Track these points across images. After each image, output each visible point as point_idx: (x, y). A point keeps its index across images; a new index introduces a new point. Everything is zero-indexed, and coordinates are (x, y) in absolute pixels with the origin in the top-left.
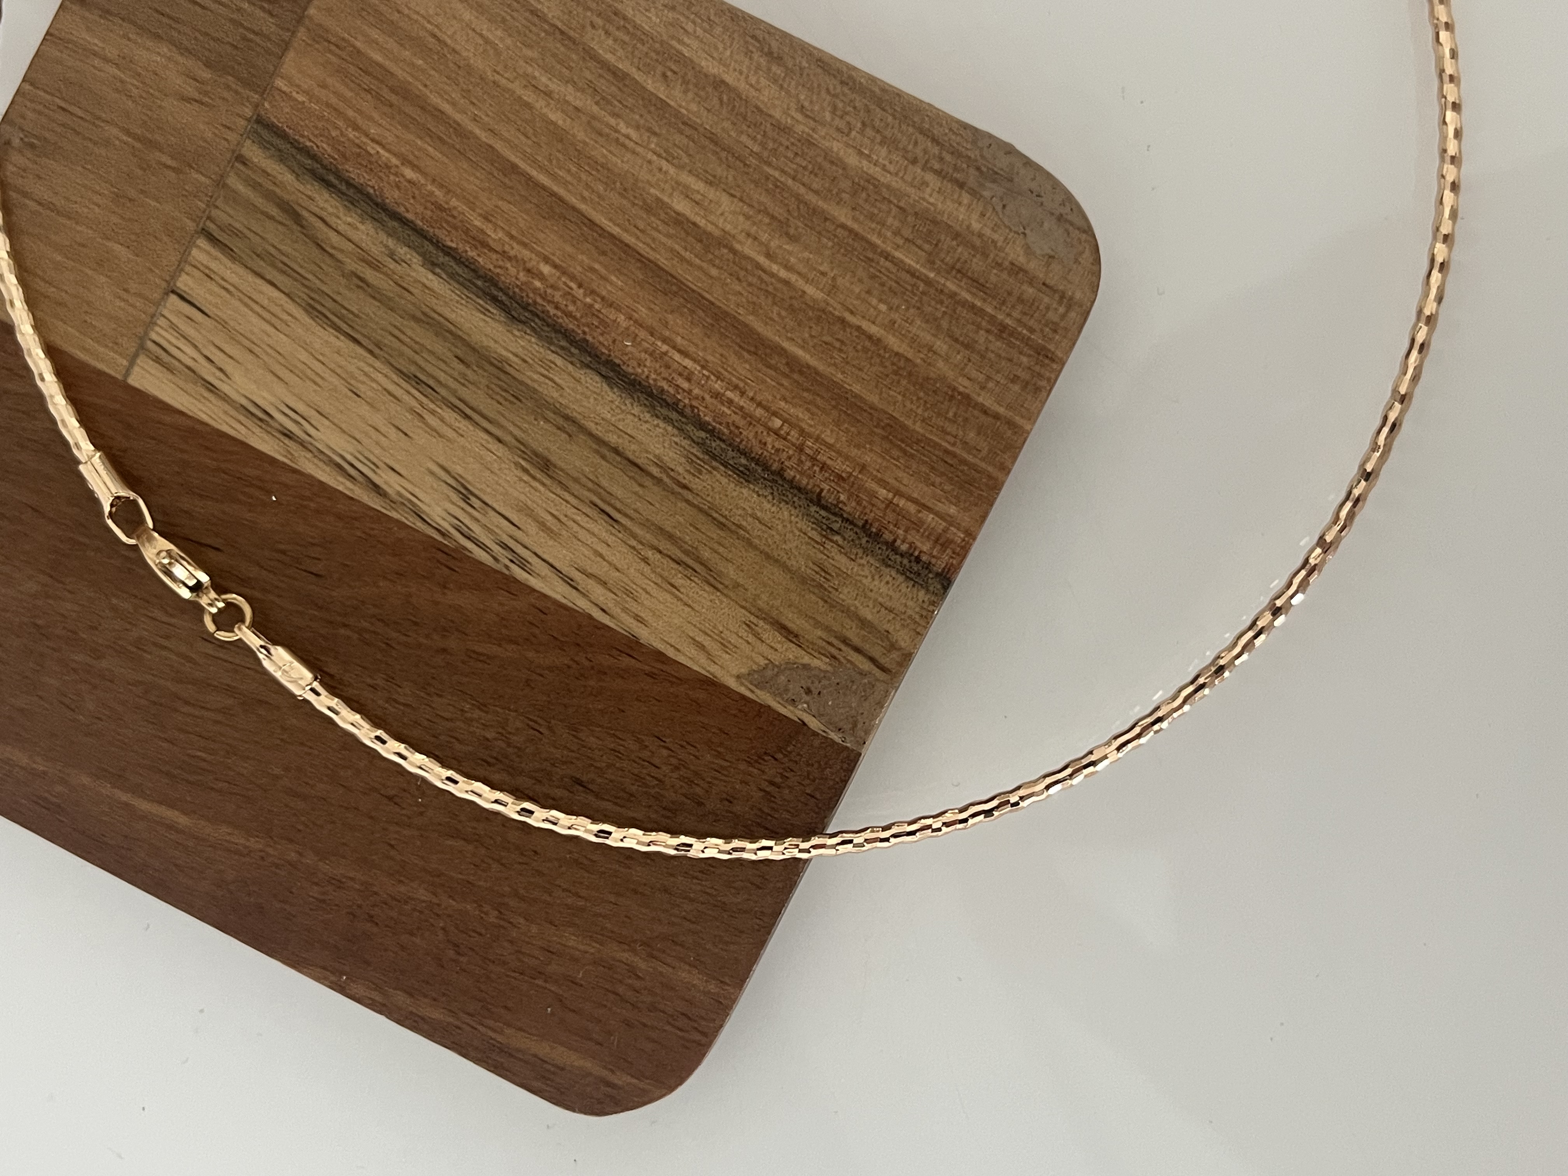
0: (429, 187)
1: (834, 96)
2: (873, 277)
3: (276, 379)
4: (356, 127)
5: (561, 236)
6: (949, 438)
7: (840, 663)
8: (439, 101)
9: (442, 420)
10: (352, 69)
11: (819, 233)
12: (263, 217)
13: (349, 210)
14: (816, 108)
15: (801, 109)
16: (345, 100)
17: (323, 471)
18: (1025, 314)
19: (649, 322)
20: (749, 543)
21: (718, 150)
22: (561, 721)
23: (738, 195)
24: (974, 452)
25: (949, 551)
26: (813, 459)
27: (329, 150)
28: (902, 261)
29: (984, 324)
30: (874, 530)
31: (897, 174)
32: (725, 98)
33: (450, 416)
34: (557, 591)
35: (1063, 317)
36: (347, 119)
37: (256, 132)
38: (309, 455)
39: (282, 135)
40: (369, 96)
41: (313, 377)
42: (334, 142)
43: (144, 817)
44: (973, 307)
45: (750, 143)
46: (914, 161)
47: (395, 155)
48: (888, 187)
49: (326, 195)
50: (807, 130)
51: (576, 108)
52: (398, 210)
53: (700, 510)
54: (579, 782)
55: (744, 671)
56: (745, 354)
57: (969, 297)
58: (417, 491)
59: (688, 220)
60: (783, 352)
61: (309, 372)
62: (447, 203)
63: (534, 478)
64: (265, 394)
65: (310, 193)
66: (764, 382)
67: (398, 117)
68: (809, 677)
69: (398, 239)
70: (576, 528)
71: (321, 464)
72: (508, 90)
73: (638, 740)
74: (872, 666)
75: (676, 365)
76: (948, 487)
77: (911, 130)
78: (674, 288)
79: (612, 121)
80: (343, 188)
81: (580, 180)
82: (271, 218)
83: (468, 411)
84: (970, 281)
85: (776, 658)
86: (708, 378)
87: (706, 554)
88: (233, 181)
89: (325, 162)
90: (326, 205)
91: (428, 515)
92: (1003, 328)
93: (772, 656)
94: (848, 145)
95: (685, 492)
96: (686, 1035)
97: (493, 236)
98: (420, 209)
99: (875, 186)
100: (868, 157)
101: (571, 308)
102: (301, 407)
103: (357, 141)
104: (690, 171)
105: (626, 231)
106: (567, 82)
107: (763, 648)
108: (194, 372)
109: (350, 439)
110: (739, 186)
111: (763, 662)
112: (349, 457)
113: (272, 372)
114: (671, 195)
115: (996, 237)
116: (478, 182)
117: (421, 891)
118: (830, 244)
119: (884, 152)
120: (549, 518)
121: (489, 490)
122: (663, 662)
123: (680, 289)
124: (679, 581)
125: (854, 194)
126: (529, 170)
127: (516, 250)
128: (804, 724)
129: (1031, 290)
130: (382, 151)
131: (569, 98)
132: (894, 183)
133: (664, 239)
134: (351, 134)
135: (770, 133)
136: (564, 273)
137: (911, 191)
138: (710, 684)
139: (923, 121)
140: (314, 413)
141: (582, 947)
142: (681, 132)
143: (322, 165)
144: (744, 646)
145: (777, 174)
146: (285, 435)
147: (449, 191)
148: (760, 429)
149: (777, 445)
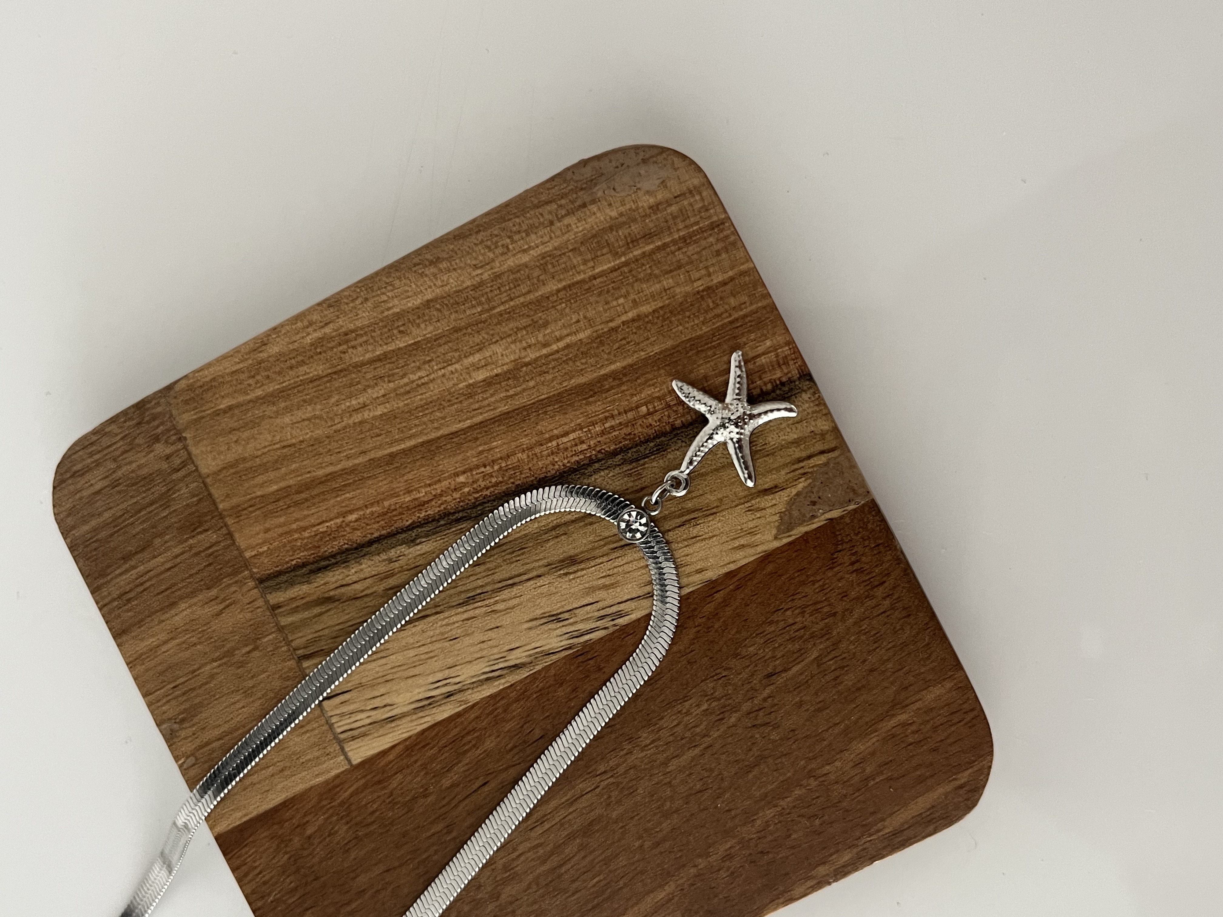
0: (368, 511)
1: (481, 243)
2: (600, 294)
3: (414, 679)
4: (305, 529)
5: (449, 456)
6: (724, 316)
7: (811, 473)
8: (323, 471)
9: (504, 601)
10: (270, 507)
11: (553, 307)
12: (316, 619)
13: (348, 566)
14: (481, 258)
15: (476, 267)
16: (284, 524)
17: (484, 690)
18: (684, 221)
19: (533, 441)
21: (464, 331)
22: (727, 659)
23: (498, 338)
24: (743, 306)
25: (791, 363)
27: (306, 553)
28: (603, 271)
29: (673, 248)
31: (551, 238)
32: (438, 306)
33: (505, 595)
35: (702, 199)
36: (296, 531)
37: (267, 588)
38: (470, 691)
39: (280, 573)
40: (292, 509)
41: (427, 656)
42: (304, 548)
44: (658, 248)
45: (474, 311)
46: (552, 223)
47: (336, 518)
48: (556, 249)
49: (331, 574)
50: (490, 273)
51: (384, 396)
52: (367, 539)
54: (771, 676)
55: (774, 531)
56: (591, 399)
57: (652, 246)
58: (534, 645)
59: (492, 377)
60: (605, 377)
61: (423, 657)
62: (384, 508)
63: (575, 572)
64: (417, 690)
65: (322, 582)
66: (614, 400)
67: (316, 500)
68: (805, 497)
69: (384, 550)
70: (620, 569)
71: (479, 689)
72: (345, 428)
73: (771, 623)
74: (826, 455)
75: (569, 444)
76: (753, 336)
77: (532, 212)
78: (525, 413)
79: (406, 380)
80: (333, 561)
81: (425, 423)
82: (321, 614)
83: (510, 582)
84: (643, 240)
85: (781, 508)
86: (589, 431)
87: (690, 505)
88: (285, 621)
89: (311, 560)
90: (336, 577)
91: (552, 649)
92: (684, 239)
93: (777, 509)
94: (514, 255)
96: (965, 721)
97: (421, 495)
98: (376, 526)
99: (550, 256)
100: (530, 248)
101: (494, 480)
102: (439, 676)
103: (313, 534)
104: (465, 357)
105: (472, 418)
106: (364, 390)
107: (769, 511)
108: (375, 722)
109: (477, 661)
110: (493, 335)
111: (777, 517)
112: (487, 669)
113: (407, 678)
114: (470, 376)
115: (628, 207)
116: (385, 482)
117: (768, 812)
118: (564, 305)
119: (533, 237)
120: (603, 580)
121: (563, 603)
122: (735, 576)
123: (527, 410)
124: (694, 531)
125: (545, 271)
126: (398, 448)
127: (438, 488)
128: (831, 519)
129: (674, 209)
130: (327, 524)
131: (374, 396)
132: (556, 244)
133: (493, 399)
134: (306, 534)
135: (477, 295)
136: (471, 470)
137: (567, 236)
138: (767, 557)
139: (532, 202)
140: (447, 671)
141: (870, 744)
142: (440, 345)
143: (312, 564)
144: (759, 521)
145: (502, 308)
146: (448, 697)
147: (378, 501)
148: (640, 422)
149: (656, 418)
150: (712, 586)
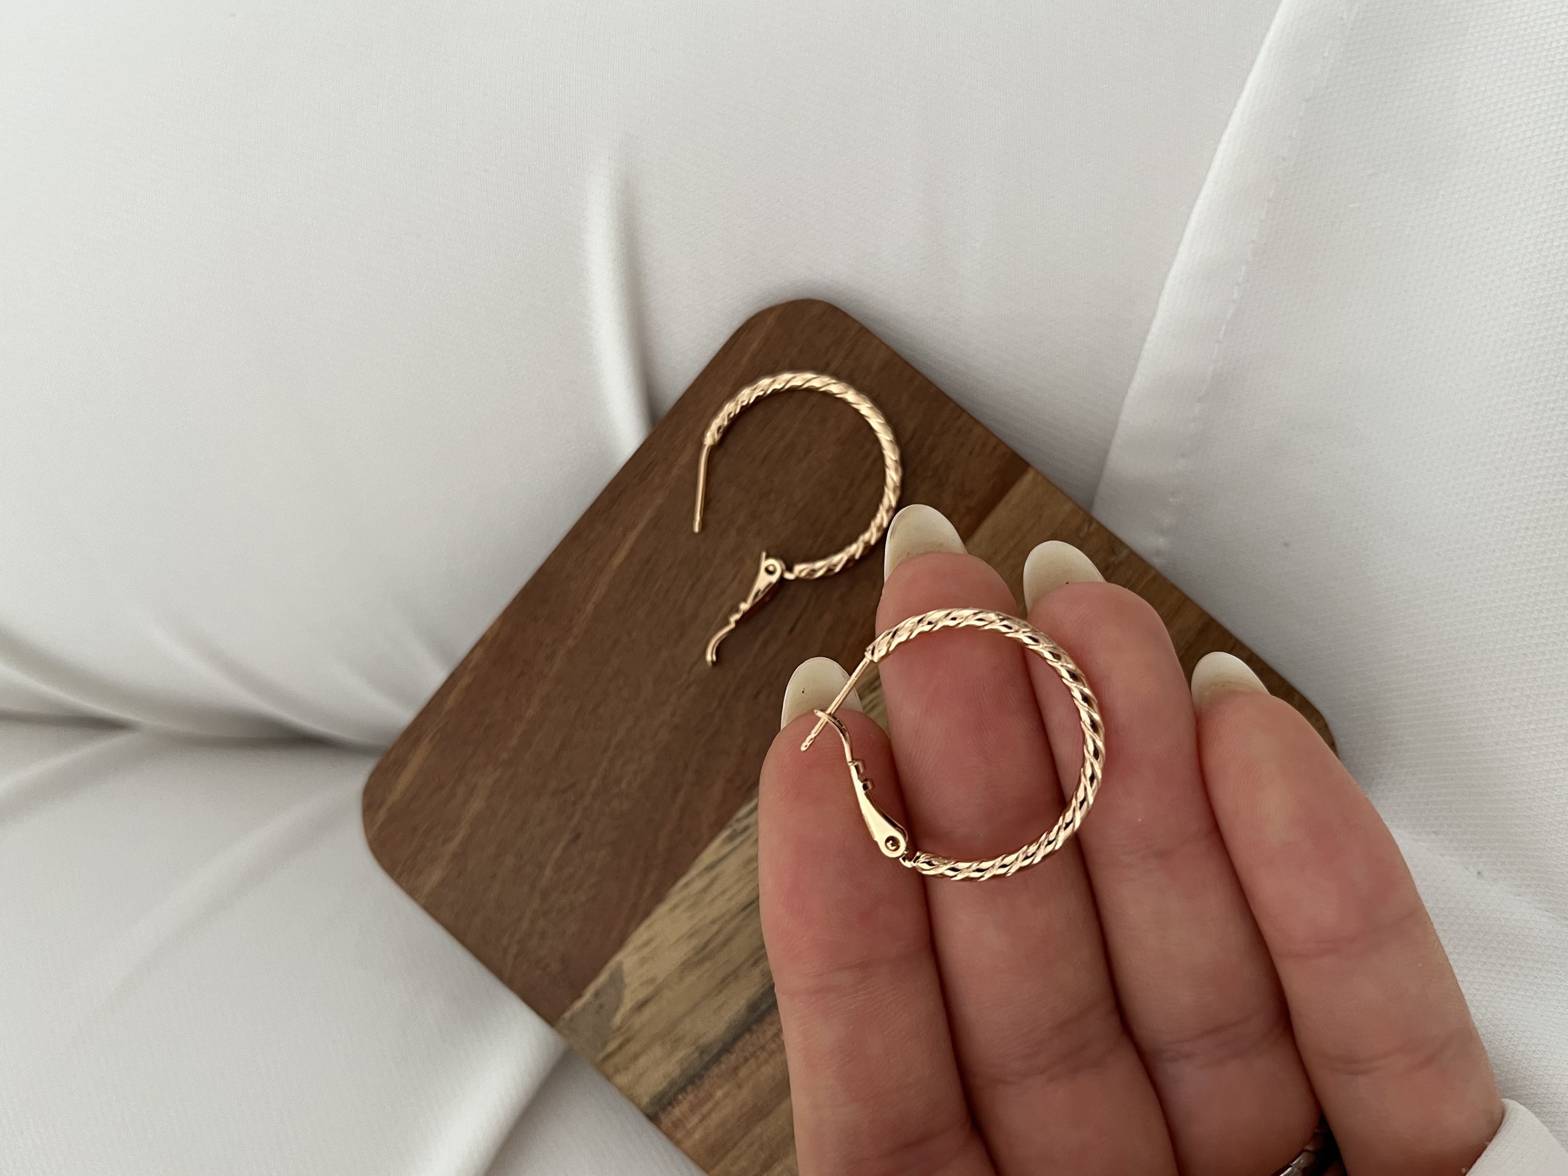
6: (744, 1148)
7: (613, 1033)
20: (708, 996)
22: (621, 837)
24: (732, 1162)
25: (670, 1126)
26: (754, 1055)
30: (698, 1082)
34: (708, 856)
43: (625, 535)
53: (739, 968)
54: (578, 836)
55: (626, 967)
68: (610, 1009)
74: (608, 1053)
76: (713, 1137)
85: (627, 992)
87: (708, 964)
93: (630, 989)
95: (752, 961)
107: (636, 985)
111: (627, 981)
117: (533, 713)
122: (643, 915)
124: (695, 942)
128: (580, 997)
138: (621, 943)
141: (471, 811)
144: (640, 973)
150: (658, 897)
